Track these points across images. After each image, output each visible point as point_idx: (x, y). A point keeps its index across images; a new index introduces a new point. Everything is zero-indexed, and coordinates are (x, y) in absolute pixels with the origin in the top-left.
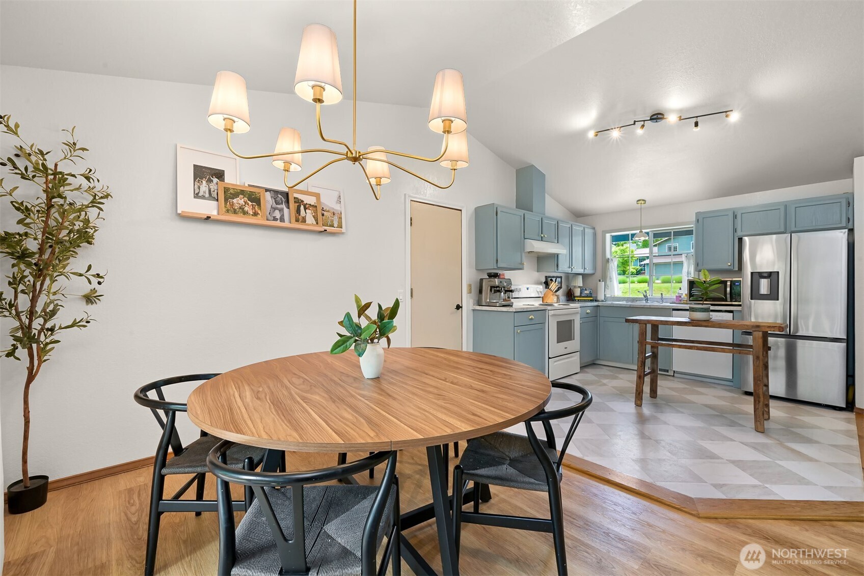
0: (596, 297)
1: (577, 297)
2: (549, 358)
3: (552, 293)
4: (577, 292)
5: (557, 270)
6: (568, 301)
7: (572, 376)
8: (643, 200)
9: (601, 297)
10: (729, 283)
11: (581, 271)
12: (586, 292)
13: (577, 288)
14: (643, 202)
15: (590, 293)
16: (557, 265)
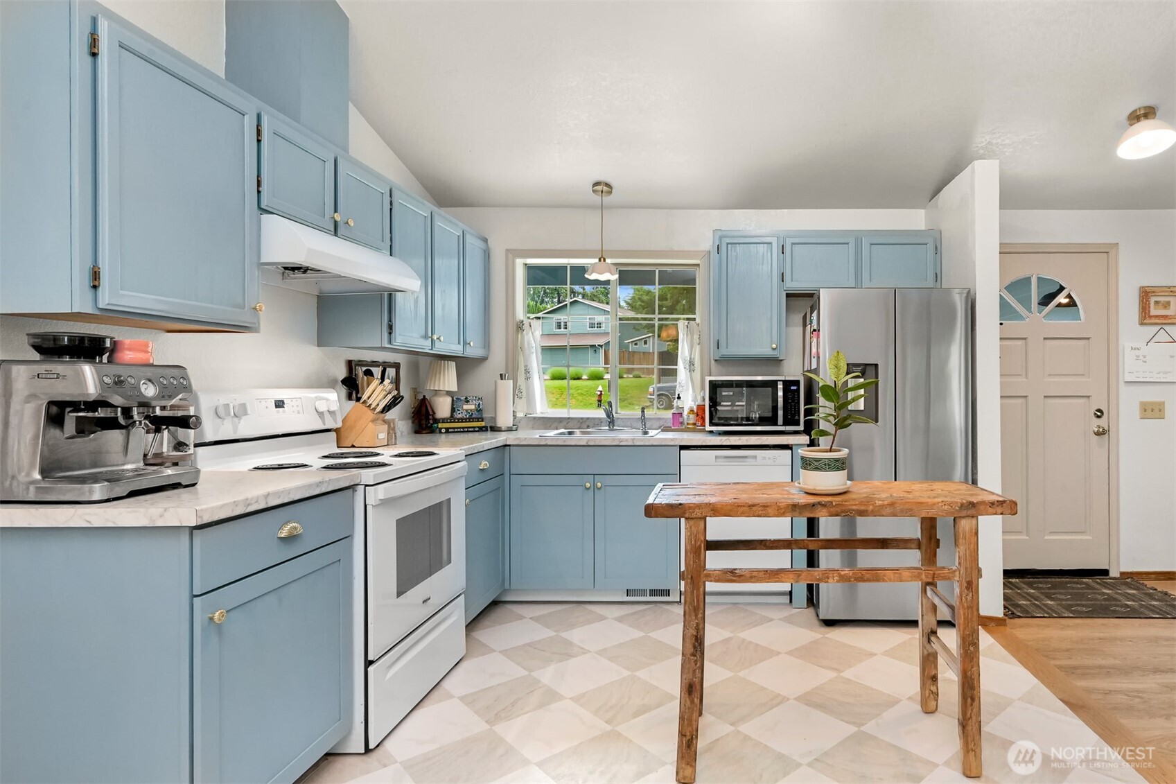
0: (494, 419)
1: (444, 420)
2: (368, 663)
3: (370, 415)
4: (443, 408)
5: (390, 342)
6: (417, 432)
7: (447, 684)
8: (607, 185)
9: (504, 420)
10: (780, 386)
11: (455, 348)
12: (465, 407)
13: (441, 395)
14: (605, 189)
15: (479, 410)
16: (390, 327)
